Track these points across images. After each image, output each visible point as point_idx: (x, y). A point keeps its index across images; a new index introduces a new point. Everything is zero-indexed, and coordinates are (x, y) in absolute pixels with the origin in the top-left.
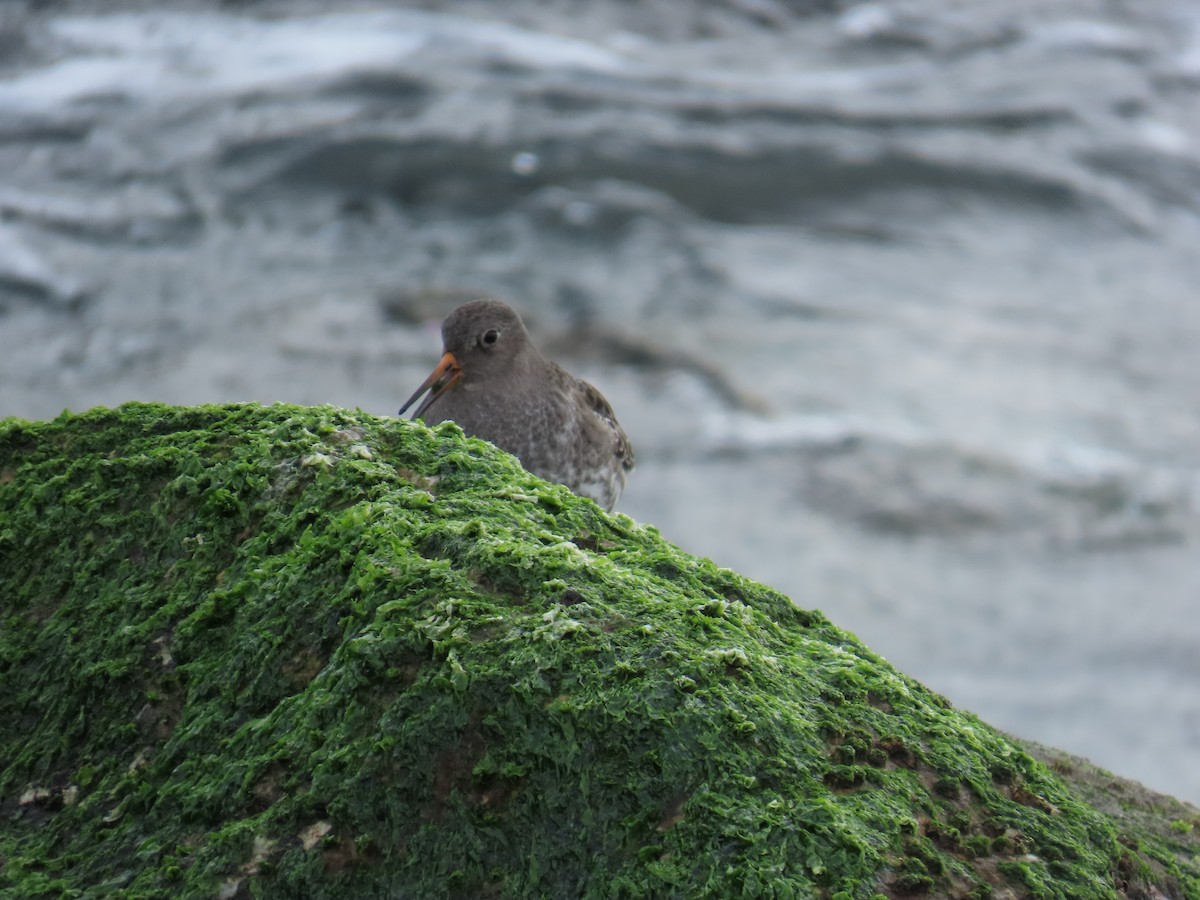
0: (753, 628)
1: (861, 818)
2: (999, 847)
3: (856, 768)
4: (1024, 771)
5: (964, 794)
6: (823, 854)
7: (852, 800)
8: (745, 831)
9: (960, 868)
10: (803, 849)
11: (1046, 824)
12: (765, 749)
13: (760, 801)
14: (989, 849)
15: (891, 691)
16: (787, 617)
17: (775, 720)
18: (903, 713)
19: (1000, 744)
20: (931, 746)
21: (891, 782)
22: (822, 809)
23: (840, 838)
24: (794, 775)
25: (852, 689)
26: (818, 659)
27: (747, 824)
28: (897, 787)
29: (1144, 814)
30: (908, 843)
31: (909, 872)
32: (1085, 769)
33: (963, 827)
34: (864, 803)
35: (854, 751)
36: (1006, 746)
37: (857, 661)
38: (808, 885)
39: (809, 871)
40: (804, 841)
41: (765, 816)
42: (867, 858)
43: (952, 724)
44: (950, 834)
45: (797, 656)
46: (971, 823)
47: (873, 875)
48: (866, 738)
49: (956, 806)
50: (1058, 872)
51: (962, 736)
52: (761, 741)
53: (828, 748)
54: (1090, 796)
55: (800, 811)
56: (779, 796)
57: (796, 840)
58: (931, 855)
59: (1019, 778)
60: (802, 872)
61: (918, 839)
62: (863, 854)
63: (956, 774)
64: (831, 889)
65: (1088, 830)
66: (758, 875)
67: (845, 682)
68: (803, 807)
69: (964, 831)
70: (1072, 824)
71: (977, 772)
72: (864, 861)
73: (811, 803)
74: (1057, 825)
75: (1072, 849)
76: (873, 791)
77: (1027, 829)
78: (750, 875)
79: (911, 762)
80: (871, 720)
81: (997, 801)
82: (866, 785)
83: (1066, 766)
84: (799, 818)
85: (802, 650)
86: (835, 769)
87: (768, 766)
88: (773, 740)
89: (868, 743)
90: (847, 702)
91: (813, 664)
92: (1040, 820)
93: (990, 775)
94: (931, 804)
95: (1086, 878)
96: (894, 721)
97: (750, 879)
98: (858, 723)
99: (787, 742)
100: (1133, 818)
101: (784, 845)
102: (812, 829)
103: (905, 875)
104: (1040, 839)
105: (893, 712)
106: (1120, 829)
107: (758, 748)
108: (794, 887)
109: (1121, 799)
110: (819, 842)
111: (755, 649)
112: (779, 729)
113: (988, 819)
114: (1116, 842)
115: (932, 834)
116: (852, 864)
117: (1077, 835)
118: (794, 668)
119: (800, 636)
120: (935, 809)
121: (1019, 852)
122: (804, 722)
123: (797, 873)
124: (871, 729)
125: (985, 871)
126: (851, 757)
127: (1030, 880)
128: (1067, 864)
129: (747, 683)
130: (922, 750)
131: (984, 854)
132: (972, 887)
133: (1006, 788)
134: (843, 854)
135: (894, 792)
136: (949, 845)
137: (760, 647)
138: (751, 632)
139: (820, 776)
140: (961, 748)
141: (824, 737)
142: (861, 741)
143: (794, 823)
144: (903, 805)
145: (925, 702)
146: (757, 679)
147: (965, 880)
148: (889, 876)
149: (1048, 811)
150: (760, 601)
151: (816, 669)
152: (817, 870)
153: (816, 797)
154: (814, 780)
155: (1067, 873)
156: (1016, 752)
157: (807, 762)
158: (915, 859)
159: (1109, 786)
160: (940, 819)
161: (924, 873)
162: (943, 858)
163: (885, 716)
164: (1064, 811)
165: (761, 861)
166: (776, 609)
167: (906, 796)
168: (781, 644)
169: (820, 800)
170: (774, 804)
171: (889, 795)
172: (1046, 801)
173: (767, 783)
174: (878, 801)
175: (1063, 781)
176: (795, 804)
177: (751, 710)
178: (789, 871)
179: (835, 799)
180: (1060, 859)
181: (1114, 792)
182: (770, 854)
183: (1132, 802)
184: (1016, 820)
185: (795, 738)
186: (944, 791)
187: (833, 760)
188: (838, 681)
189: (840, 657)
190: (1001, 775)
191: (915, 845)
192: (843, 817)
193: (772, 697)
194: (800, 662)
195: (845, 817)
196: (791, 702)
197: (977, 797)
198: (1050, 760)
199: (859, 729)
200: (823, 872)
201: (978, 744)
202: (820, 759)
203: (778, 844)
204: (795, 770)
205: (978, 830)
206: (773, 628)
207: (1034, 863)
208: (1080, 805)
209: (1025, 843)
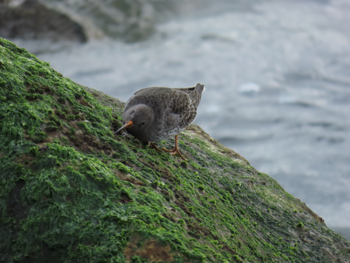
0: (5, 53)
1: (37, 109)
2: (77, 118)
3: (35, 94)
4: (84, 95)
5: (67, 102)
6: (26, 120)
7: (34, 104)
8: (3, 113)
9: (66, 124)
10: (20, 118)
11: (91, 111)
12: (9, 89)
13: (7, 104)
14: (74, 118)
15: (45, 72)
16: (15, 50)
17: (11, 80)
18: (49, 78)
19: (77, 88)
20: (57, 88)
21: (45, 99)
22: (25, 107)
23: (31, 115)
24: (17, 96)
25: (34, 71)
26: (24, 62)
27: (3, 111)
28: (47, 100)
29: (119, 108)
30: (50, 116)
31: (51, 125)
32: (102, 95)
33: (67, 112)
34: (37, 105)
35: (34, 89)
36: (79, 88)
37: (35, 63)
38: (21, 129)
39: (21, 125)
40: (20, 116)
41: (9, 108)
42: (39, 121)
43: (63, 82)
44: (63, 114)
45: (18, 62)
46: (69, 111)
47: (40, 126)
48: (38, 86)
49: (64, 106)
50: (94, 125)
51: (66, 85)
52: (8, 86)
53: (27, 88)
54: (103, 103)
55: (19, 107)
56: (13, 103)
57: (18, 115)
58: (57, 120)
59: (83, 98)
60: (19, 125)
61: (53, 115)
62: (37, 120)
63: (64, 96)
64: (28, 130)
65: (103, 113)
66: (6, 126)
67: (32, 69)
68: (19, 105)
69: (67, 113)
70: (98, 111)
71: (70, 96)
72: (38, 122)
73: (22, 105)
74: (94, 111)
75: (99, 119)
76: (40, 101)
77: (85, 113)
78: (4, 126)
79: (51, 93)
80: (40, 80)
81: (76, 104)
82: (38, 99)
83: (96, 94)
84: (19, 109)
85: (19, 60)
86: (29, 95)
87: (10, 94)
88: (11, 86)
89: (39, 87)
90: (32, 75)
91: (23, 64)
92: (89, 110)
93: (74, 96)
94: (57, 105)
95: (102, 127)
96: (46, 81)
97: (4, 127)
98: (36, 81)
99: (15, 87)
100: (116, 109)
101: (14, 117)
102: (22, 112)
103: (49, 126)
104: (89, 115)
105: (46, 78)
106: (112, 113)
107: (7, 88)
108: (17, 129)
109: (112, 104)
110: (24, 116)
111: (6, 59)
112: (13, 83)
113: (74, 109)
114: (111, 117)
115: (57, 114)
116: (34, 122)
117: (100, 114)
118: (17, 65)
119: (19, 56)
120: (58, 106)
121: (83, 119)
122: (20, 81)
123: (18, 125)
124: (40, 83)
125: (73, 125)
126: (34, 91)
127: (86, 128)
128: (97, 123)
129: (3, 69)
130: (54, 89)
131: (73, 120)
132: (69, 129)
133: (79, 101)
134: (31, 120)
135: (46, 102)
136: (62, 117)
137: (7, 59)
138: (4, 54)
139: (25, 97)
140: (66, 89)
141: (26, 85)
142: (37, 86)
143: (17, 110)
144: (49, 105)
145: (55, 75)
146: (6, 68)
147: (67, 128)
148: (45, 126)
149: (91, 107)
150: (7, 45)
151: (23, 65)
152: (24, 124)
153: (23, 103)
154: (23, 98)
155: (97, 126)
156: (82, 90)
157: (21, 92)
158: (52, 121)
159: (109, 100)
160: (60, 110)
161: (55, 125)
162: (61, 121)
163: (44, 79)
164: (96, 107)
165: (7, 121)
166: (12, 48)
167: (50, 103)
168: (13, 58)
169: (25, 104)
170: (11, 105)
171: (45, 102)
172: (91, 105)
173: (10, 99)
174: (41, 104)
175: (95, 98)
176: (17, 105)
177: (4, 77)
178: (16, 125)
179: (29, 103)
180: (95, 121)
181: (110, 102)
182: (10, 119)
183: (116, 105)
184: (82, 110)
185: (17, 85)
186: (61, 101)
187: (28, 92)
188: (30, 69)
189: (31, 62)
190: (77, 97)
191: (52, 117)
192: (31, 109)
193: (11, 73)
194: (19, 64)
195: (32, 109)
196: (16, 75)
197: (70, 103)
198: (91, 92)
199: (36, 83)
200: (26, 125)
201: (71, 87)
202: (25, 92)
203: (12, 117)
204: (17, 95)
205: (71, 113)
206: (11, 53)
207: (87, 123)
208: (101, 106)
209: (85, 117)
